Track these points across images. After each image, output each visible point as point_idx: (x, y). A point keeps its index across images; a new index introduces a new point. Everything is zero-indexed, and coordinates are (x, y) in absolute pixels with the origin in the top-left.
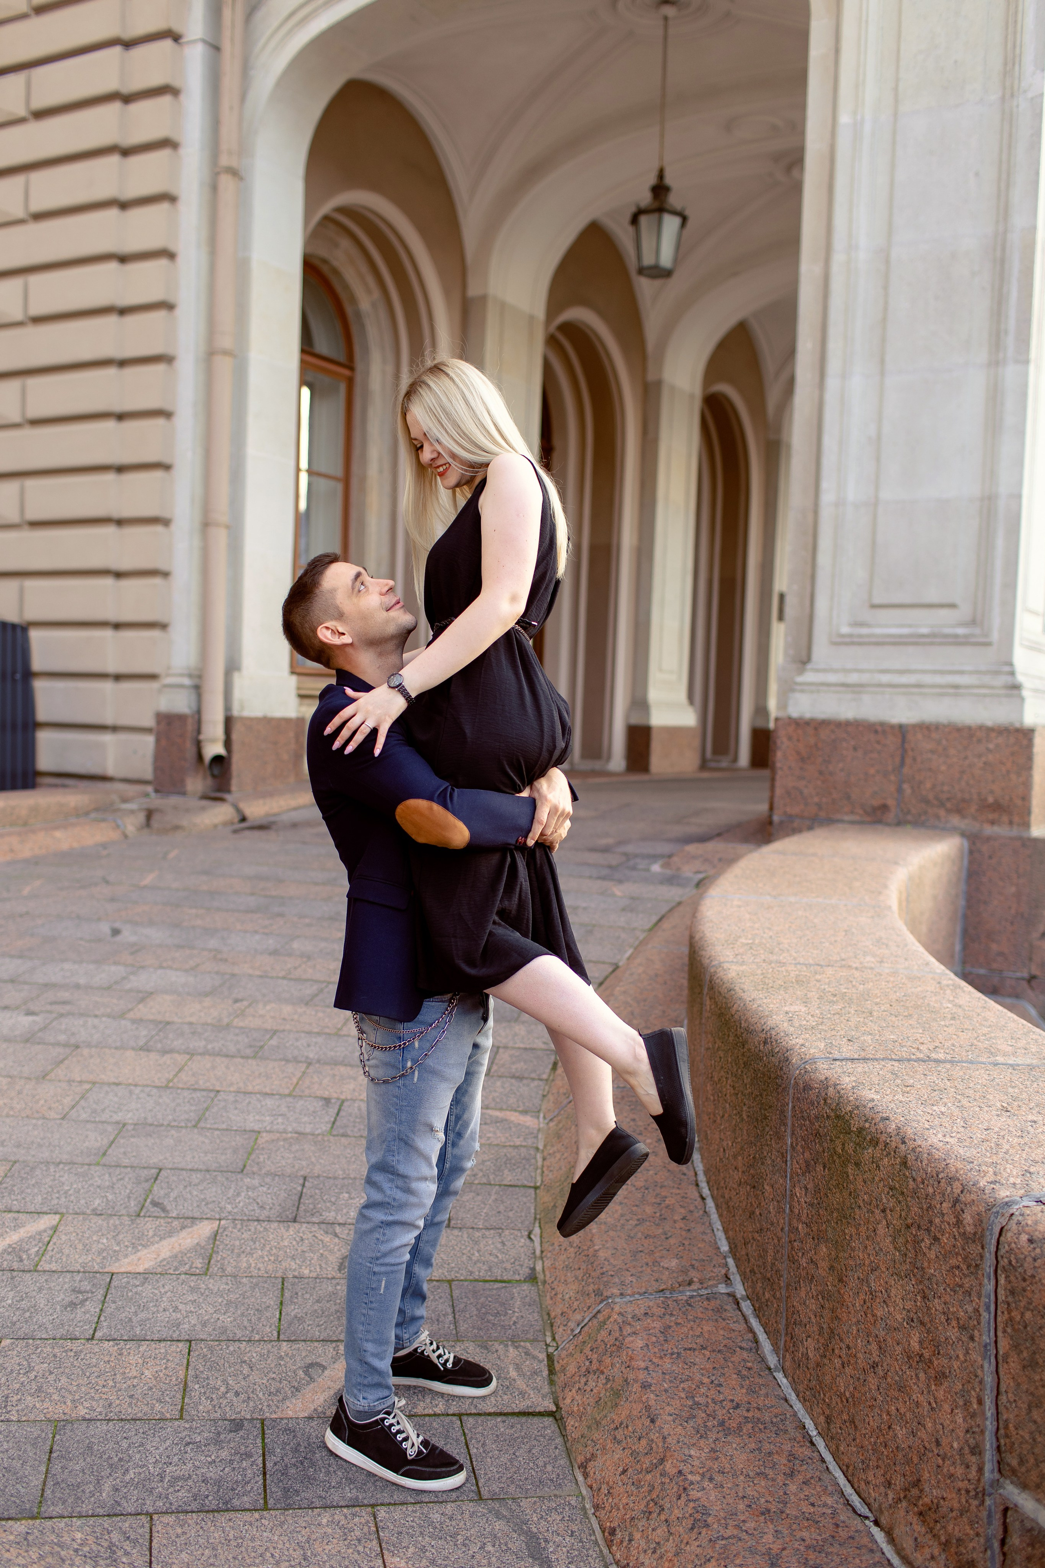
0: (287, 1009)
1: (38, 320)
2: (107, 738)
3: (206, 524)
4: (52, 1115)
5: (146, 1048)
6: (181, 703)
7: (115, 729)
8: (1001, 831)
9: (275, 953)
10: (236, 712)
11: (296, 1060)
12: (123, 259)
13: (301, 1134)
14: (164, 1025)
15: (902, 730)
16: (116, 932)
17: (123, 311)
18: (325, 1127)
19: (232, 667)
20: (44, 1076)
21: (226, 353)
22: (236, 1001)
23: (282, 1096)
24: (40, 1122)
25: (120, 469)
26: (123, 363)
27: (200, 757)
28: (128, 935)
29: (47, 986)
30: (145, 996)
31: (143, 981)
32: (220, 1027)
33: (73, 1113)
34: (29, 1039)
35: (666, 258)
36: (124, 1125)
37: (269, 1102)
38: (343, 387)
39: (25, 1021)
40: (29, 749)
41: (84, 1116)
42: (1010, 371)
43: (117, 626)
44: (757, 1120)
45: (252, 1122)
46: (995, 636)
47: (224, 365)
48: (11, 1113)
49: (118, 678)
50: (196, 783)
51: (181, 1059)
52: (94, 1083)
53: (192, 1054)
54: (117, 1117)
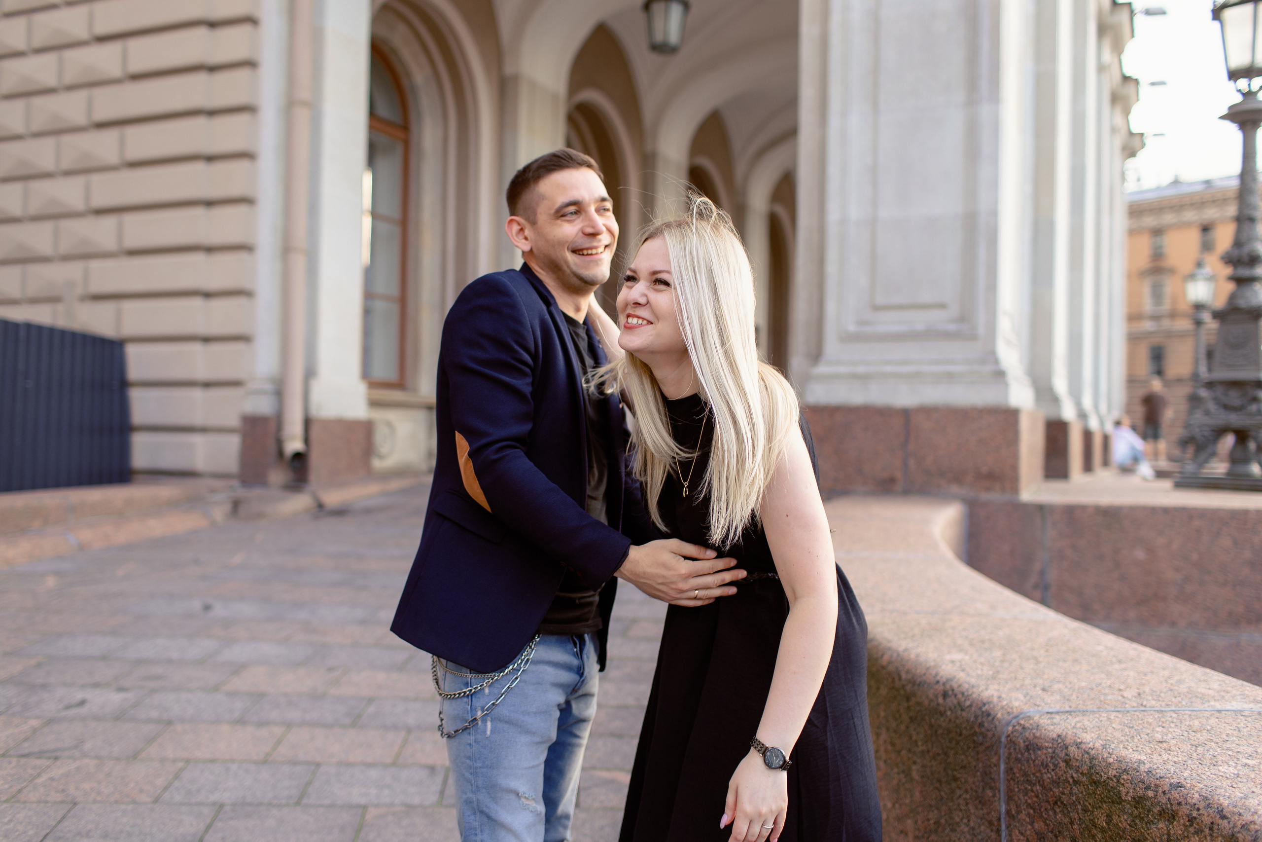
0: (381, 677)
1: (137, 77)
2: (197, 439)
3: (286, 250)
4: (144, 798)
5: (241, 722)
6: (263, 406)
7: (203, 430)
8: (995, 497)
9: (363, 622)
10: (314, 412)
11: (395, 728)
12: (213, 24)
13: (409, 808)
14: (258, 697)
15: (906, 414)
16: (207, 608)
17: (212, 69)
18: (433, 798)
19: (310, 374)
20: (134, 756)
21: (305, 104)
22: (330, 669)
23: (386, 766)
24: (130, 807)
25: (210, 203)
26: (212, 113)
27: (280, 453)
28: (220, 611)
29: (140, 662)
30: (238, 669)
31: (237, 653)
32: (316, 697)
33: (166, 796)
34: (120, 716)
35: (674, 37)
36: (222, 806)
37: (373, 773)
38: (399, 149)
39: (115, 699)
40: (124, 450)
41: (178, 798)
42: (985, 110)
43: (207, 340)
44: (939, 781)
45: (357, 796)
46: (981, 330)
47: (302, 115)
48: (99, 798)
49: (207, 385)
50: (278, 476)
51: (278, 731)
52: (188, 761)
53: (289, 725)
54: (214, 798)
